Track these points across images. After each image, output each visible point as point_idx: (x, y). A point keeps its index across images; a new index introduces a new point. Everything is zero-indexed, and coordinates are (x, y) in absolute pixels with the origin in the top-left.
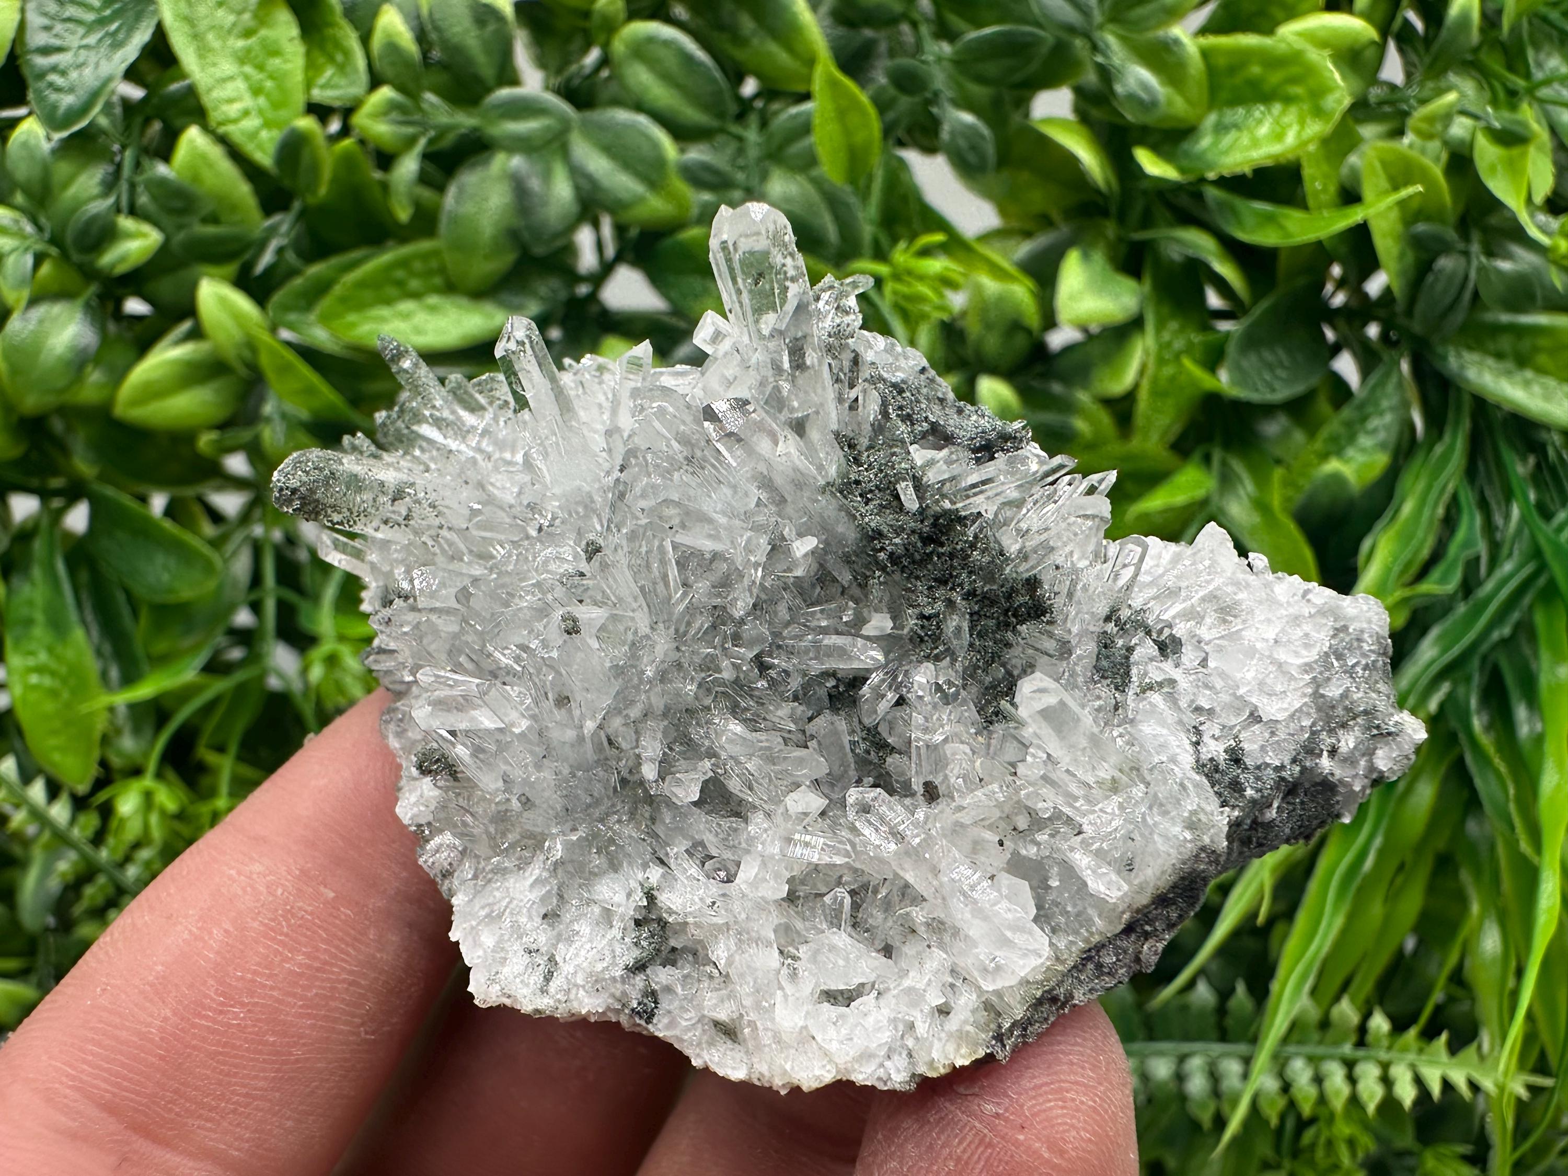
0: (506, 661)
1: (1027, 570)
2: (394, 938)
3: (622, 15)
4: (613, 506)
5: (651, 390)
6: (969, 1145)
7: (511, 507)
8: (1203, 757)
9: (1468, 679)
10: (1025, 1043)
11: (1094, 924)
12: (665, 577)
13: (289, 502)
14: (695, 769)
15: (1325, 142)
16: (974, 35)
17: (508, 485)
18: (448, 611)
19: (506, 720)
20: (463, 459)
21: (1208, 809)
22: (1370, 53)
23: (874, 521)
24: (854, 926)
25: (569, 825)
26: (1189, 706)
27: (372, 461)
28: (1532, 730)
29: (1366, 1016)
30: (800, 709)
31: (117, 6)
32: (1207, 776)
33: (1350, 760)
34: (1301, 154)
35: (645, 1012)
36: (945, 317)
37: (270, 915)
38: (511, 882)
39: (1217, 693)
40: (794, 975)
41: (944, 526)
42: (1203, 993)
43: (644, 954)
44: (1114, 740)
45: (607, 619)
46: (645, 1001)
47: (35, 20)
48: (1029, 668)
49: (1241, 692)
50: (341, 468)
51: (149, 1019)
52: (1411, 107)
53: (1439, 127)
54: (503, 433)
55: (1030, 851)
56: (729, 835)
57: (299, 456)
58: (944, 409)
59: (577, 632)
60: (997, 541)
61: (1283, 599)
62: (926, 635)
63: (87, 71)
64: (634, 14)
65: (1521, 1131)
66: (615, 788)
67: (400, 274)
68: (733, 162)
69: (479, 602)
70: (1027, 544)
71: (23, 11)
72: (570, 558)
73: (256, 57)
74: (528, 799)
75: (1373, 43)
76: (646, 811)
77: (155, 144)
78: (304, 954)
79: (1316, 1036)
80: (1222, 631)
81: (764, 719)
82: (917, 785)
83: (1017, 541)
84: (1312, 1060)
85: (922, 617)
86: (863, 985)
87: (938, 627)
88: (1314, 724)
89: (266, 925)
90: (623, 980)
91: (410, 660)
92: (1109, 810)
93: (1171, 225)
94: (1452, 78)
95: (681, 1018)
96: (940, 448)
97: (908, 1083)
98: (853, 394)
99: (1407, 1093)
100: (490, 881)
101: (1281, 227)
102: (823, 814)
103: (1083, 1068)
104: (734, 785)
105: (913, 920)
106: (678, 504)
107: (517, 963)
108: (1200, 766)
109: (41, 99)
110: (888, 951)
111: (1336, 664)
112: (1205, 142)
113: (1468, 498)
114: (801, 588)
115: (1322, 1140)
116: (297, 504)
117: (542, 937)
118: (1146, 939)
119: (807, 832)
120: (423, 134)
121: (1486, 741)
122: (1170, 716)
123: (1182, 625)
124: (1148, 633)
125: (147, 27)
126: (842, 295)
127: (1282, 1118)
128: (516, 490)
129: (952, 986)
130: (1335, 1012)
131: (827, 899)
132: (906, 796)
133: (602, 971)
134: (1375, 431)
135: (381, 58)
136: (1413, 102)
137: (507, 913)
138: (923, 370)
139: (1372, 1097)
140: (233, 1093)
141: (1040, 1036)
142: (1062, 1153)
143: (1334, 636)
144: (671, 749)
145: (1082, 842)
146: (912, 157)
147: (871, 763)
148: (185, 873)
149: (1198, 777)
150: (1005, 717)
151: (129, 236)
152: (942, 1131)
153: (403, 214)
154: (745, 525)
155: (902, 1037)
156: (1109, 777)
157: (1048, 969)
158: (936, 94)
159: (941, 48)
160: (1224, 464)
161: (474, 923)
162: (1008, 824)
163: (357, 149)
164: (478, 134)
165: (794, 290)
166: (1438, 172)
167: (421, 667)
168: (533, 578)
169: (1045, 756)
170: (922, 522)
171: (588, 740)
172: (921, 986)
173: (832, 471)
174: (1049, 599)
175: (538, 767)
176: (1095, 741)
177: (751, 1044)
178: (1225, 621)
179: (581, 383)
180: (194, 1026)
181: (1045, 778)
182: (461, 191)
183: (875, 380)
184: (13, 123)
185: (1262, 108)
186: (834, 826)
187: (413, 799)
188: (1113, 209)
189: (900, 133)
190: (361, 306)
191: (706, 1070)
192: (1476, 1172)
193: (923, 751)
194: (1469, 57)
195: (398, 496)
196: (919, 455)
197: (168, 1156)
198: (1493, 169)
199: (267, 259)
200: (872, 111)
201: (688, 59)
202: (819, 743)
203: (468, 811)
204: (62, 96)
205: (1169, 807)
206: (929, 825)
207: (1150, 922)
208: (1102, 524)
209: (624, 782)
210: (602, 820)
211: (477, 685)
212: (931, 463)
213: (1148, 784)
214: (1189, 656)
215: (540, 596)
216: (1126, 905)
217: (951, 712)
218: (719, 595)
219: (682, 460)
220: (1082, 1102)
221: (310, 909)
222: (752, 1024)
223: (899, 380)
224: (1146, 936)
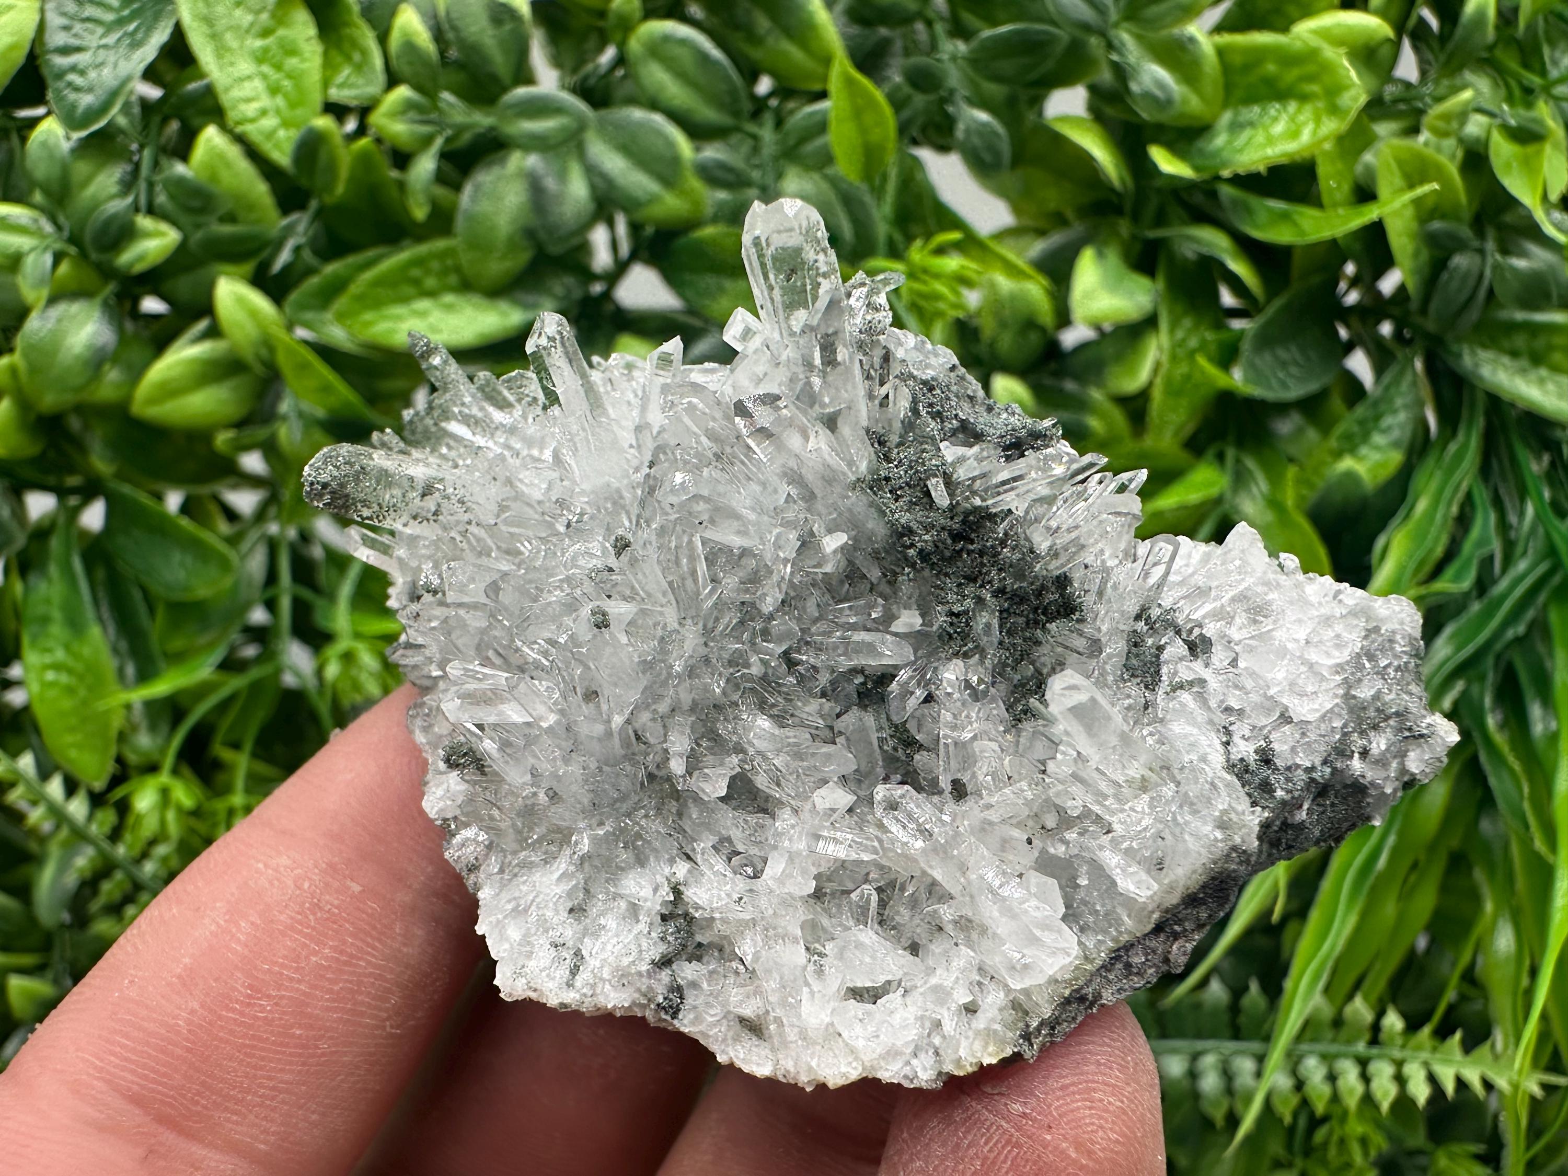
0: (535, 656)
1: (1057, 568)
2: (419, 932)
3: (638, 14)
4: (642, 503)
5: (681, 386)
6: (995, 1144)
7: (539, 502)
8: (1232, 757)
9: (1482, 678)
10: (1052, 1043)
11: (1123, 924)
12: (694, 573)
13: (320, 496)
14: (722, 764)
15: (1341, 139)
16: (987, 33)
17: (536, 482)
18: (475, 606)
19: (534, 714)
20: (492, 455)
21: (1240, 808)
22: (1385, 51)
23: (904, 518)
24: (880, 923)
25: (594, 821)
26: (1219, 707)
27: (401, 457)
28: (1546, 728)
29: (1380, 1014)
30: (828, 705)
31: (135, 6)
32: (1237, 775)
33: (1381, 762)
34: (1317, 152)
35: (671, 1007)
36: (961, 315)
37: (297, 908)
38: (537, 876)
39: (1247, 694)
40: (820, 972)
41: (974, 523)
42: (1217, 990)
43: (671, 949)
44: (1144, 738)
45: (636, 614)
46: (671, 996)
47: (54, 20)
48: (1059, 666)
49: (1271, 692)
50: (371, 463)
51: (177, 1012)
52: (1425, 104)
53: (1455, 125)
54: (532, 429)
55: (1060, 850)
56: (756, 831)
57: (330, 451)
58: (973, 407)
59: (607, 626)
60: (1027, 539)
61: (1314, 599)
62: (955, 632)
63: (106, 71)
64: (650, 13)
65: (1535, 1131)
66: (642, 784)
67: (415, 272)
68: (748, 160)
69: (507, 597)
70: (1058, 542)
71: (42, 11)
72: (599, 553)
73: (273, 57)
74: (556, 794)
75: (1389, 40)
76: (673, 806)
77: (172, 144)
78: (331, 947)
79: (1329, 1034)
80: (1252, 630)
81: (792, 715)
82: (945, 783)
83: (1047, 539)
84: (1327, 1058)
85: (951, 614)
86: (889, 982)
87: (967, 625)
88: (1345, 726)
89: (292, 918)
90: (649, 975)
91: (438, 656)
92: (1139, 809)
93: (1185, 223)
94: (1468, 76)
95: (707, 1013)
96: (971, 446)
97: (935, 1081)
98: (883, 391)
99: (1420, 1092)
100: (516, 875)
101: (1295, 224)
102: (850, 810)
103: (1111, 1068)
104: (761, 781)
105: (940, 917)
106: (707, 500)
107: (543, 956)
108: (1230, 767)
109: (60, 99)
110: (914, 949)
111: (1367, 665)
112: (1220, 140)
113: (1482, 496)
114: (830, 584)
115: (1335, 1138)
116: (327, 498)
117: (569, 932)
118: (1176, 939)
119: (835, 828)
120: (440, 133)
121: (1500, 739)
122: (1201, 715)
123: (1212, 625)
124: (1178, 632)
125: (166, 27)
126: (873, 292)
127: (1295, 1115)
128: (544, 486)
129: (980, 984)
130: (1349, 1010)
131: (853, 896)
132: (933, 794)
133: (629, 966)
134: (1389, 429)
135: (398, 57)
136: (1428, 100)
137: (533, 908)
138: (953, 368)
139: (1386, 1094)
140: (261, 1086)
141: (1069, 1036)
142: (1090, 1153)
143: (1366, 637)
144: (698, 745)
145: (1112, 841)
146: (926, 155)
147: (898, 759)
148: (212, 866)
149: (1228, 777)
150: (1034, 716)
151: (148, 235)
152: (968, 1132)
153: (420, 213)
154: (774, 522)
155: (929, 1035)
156: (1138, 776)
157: (1077, 968)
158: (952, 92)
159: (956, 47)
160: (1238, 461)
161: (500, 917)
162: (1036, 822)
163: (373, 147)
164: (494, 133)
165: (825, 286)
166: (1453, 170)
167: (450, 661)
168: (561, 573)
169: (1075, 754)
170: (952, 518)
171: (616, 735)
172: (948, 983)
173: (863, 467)
174: (1079, 597)
175: (566, 761)
176: (1125, 739)
177: (776, 1040)
178: (1255, 622)
179: (610, 380)
180: (220, 1017)
181: (1074, 776)
182: (477, 188)
183: (905, 377)
184: (34, 122)
185: (1277, 106)
186: (861, 826)
187: (440, 792)
188: (1128, 206)
189: (915, 132)
190: (377, 304)
191: (731, 1066)
192: (1489, 1171)
193: (951, 748)
194: (1485, 55)
195: (427, 491)
196: (950, 452)
197: (194, 1149)
198: (1508, 166)
199: (284, 257)
200: (888, 110)
201: (704, 58)
202: (848, 739)
203: (495, 805)
204: (81, 95)
205: (1199, 806)
206: (958, 823)
207: (1180, 922)
208: (1134, 521)
209: (651, 777)
210: (628, 815)
211: (507, 679)
212: (961, 460)
213: (1178, 784)
214: (1219, 656)
215: (569, 591)
216: (1155, 905)
217: (980, 709)
218: (747, 591)
219: (711, 456)
220: (1110, 1103)
221: (336, 902)
222: (779, 1021)
223: (929, 377)
224: (1176, 936)
